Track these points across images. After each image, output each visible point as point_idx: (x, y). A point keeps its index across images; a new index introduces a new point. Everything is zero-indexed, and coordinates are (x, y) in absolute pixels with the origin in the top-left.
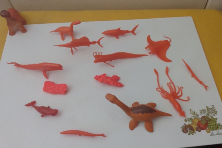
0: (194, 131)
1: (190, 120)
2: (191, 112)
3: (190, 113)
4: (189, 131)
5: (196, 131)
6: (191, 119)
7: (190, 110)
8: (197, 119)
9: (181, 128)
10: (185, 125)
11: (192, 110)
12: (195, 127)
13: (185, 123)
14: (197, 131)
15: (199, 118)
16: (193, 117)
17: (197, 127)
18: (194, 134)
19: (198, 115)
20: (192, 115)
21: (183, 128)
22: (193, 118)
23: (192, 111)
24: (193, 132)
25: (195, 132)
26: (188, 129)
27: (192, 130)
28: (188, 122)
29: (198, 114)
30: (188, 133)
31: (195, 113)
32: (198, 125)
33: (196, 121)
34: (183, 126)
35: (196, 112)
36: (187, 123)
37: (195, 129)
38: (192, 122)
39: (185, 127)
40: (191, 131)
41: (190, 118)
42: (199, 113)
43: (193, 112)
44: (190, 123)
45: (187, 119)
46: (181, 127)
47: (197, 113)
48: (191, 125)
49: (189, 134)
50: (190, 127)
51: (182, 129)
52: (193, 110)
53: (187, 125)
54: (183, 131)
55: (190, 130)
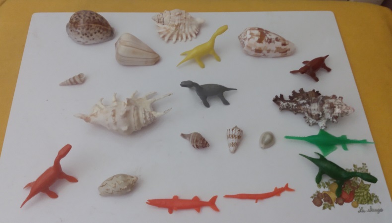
0: (332, 203)
1: (326, 186)
4: (324, 202)
5: (335, 204)
9: (312, 197)
10: (318, 192)
12: (333, 196)
13: (318, 189)
14: (337, 203)
18: (332, 208)
21: (315, 198)
22: (331, 182)
24: (331, 206)
25: (333, 206)
26: (322, 200)
27: (328, 201)
28: (322, 188)
30: (322, 206)
34: (315, 195)
36: (322, 190)
37: (333, 200)
38: (329, 188)
39: (318, 195)
40: (327, 203)
41: (327, 181)
44: (327, 190)
45: (321, 184)
46: (312, 195)
48: (327, 193)
49: (324, 208)
50: (325, 196)
51: (312, 199)
53: (322, 194)
54: (314, 202)
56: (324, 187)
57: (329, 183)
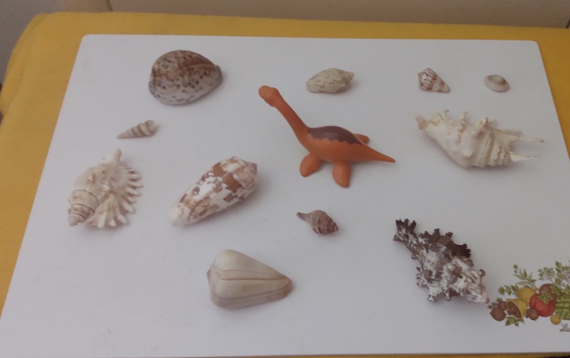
0: (520, 316)
1: (513, 291)
2: (516, 272)
3: (514, 273)
4: (508, 315)
5: (525, 319)
6: (515, 289)
7: (516, 267)
8: (531, 289)
9: (490, 307)
10: (499, 300)
11: (519, 267)
12: (523, 307)
14: (527, 317)
15: (536, 289)
16: (520, 283)
17: (529, 308)
18: (520, 323)
19: (534, 281)
20: (520, 280)
21: (494, 309)
22: (520, 287)
23: (520, 270)
24: (519, 320)
25: (522, 321)
26: (506, 312)
27: (514, 313)
28: (506, 294)
29: (533, 278)
30: (505, 320)
31: (525, 274)
32: (530, 303)
33: (528, 295)
34: (494, 304)
35: (528, 274)
36: (505, 297)
37: (522, 313)
38: (518, 295)
39: (498, 305)
40: (512, 316)
41: (514, 285)
42: (536, 276)
43: (523, 272)
44: (513, 297)
45: (505, 289)
46: (490, 304)
47: (531, 275)
48: (514, 302)
49: (508, 323)
50: (511, 306)
51: (490, 310)
52: (522, 267)
53: (505, 303)
54: (493, 314)
55: (509, 313)
56: (510, 293)
57: (518, 287)
